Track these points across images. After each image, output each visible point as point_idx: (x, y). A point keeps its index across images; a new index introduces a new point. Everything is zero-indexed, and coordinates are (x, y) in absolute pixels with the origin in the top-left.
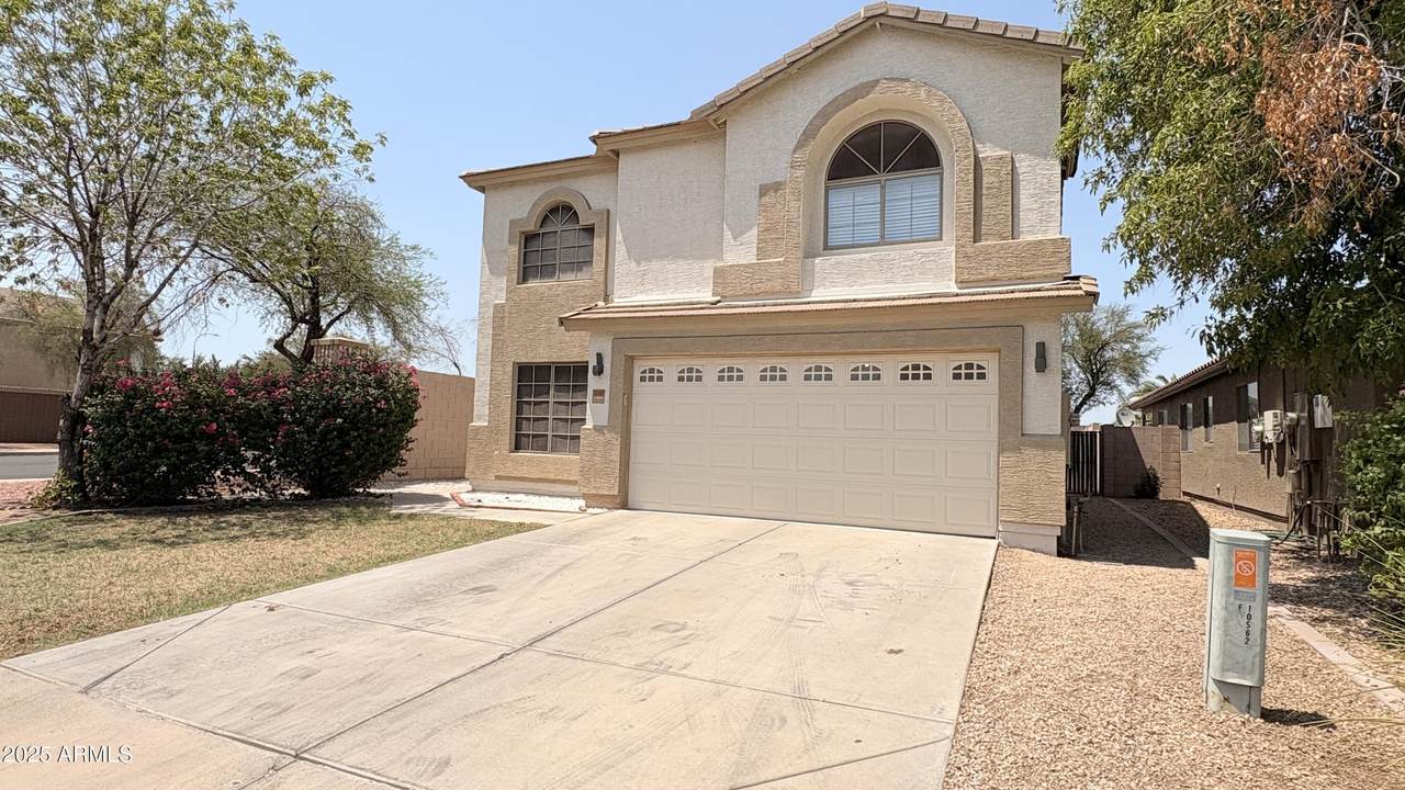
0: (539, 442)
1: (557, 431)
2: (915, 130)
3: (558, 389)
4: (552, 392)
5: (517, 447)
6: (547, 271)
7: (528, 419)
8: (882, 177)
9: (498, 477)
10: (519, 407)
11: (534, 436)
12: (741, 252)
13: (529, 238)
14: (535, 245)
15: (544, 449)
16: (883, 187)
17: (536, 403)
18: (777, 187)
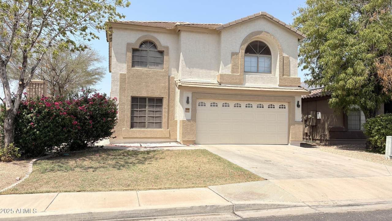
0: (142, 125)
1: (149, 120)
2: (266, 45)
3: (150, 106)
4: (147, 107)
5: (132, 127)
6: (143, 64)
7: (137, 117)
8: (258, 55)
9: (124, 138)
10: (132, 112)
11: (139, 123)
12: (226, 70)
13: (134, 50)
14: (137, 54)
15: (144, 127)
16: (258, 58)
17: (140, 111)
18: (237, 54)
